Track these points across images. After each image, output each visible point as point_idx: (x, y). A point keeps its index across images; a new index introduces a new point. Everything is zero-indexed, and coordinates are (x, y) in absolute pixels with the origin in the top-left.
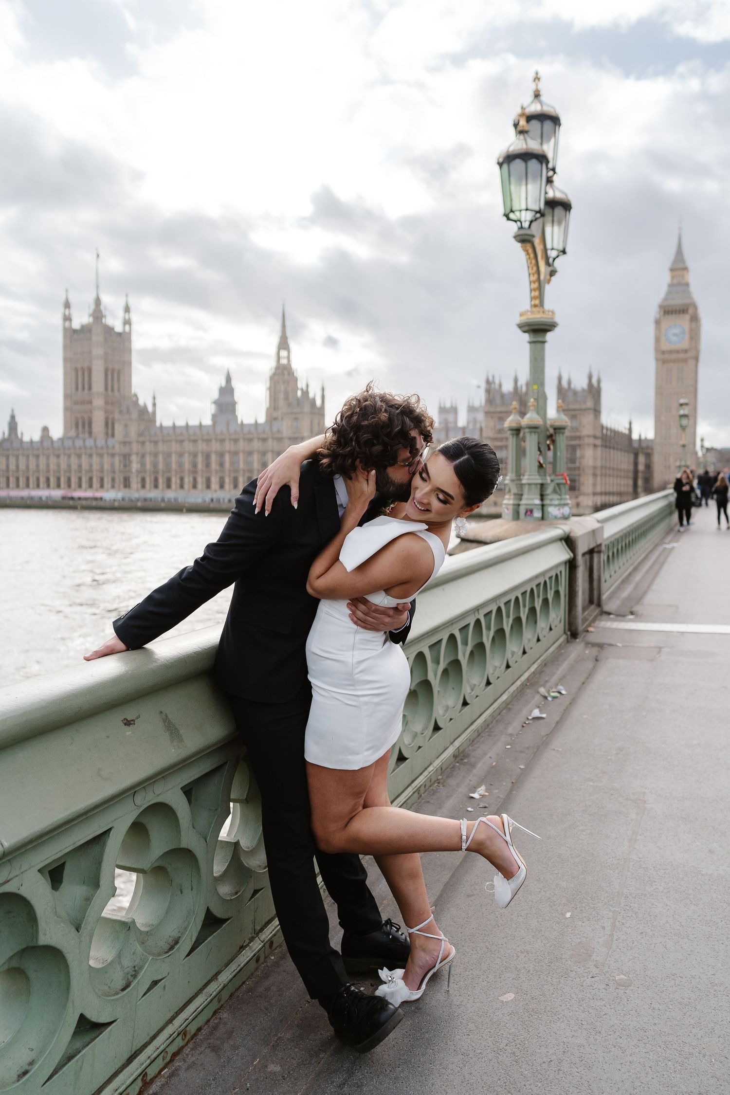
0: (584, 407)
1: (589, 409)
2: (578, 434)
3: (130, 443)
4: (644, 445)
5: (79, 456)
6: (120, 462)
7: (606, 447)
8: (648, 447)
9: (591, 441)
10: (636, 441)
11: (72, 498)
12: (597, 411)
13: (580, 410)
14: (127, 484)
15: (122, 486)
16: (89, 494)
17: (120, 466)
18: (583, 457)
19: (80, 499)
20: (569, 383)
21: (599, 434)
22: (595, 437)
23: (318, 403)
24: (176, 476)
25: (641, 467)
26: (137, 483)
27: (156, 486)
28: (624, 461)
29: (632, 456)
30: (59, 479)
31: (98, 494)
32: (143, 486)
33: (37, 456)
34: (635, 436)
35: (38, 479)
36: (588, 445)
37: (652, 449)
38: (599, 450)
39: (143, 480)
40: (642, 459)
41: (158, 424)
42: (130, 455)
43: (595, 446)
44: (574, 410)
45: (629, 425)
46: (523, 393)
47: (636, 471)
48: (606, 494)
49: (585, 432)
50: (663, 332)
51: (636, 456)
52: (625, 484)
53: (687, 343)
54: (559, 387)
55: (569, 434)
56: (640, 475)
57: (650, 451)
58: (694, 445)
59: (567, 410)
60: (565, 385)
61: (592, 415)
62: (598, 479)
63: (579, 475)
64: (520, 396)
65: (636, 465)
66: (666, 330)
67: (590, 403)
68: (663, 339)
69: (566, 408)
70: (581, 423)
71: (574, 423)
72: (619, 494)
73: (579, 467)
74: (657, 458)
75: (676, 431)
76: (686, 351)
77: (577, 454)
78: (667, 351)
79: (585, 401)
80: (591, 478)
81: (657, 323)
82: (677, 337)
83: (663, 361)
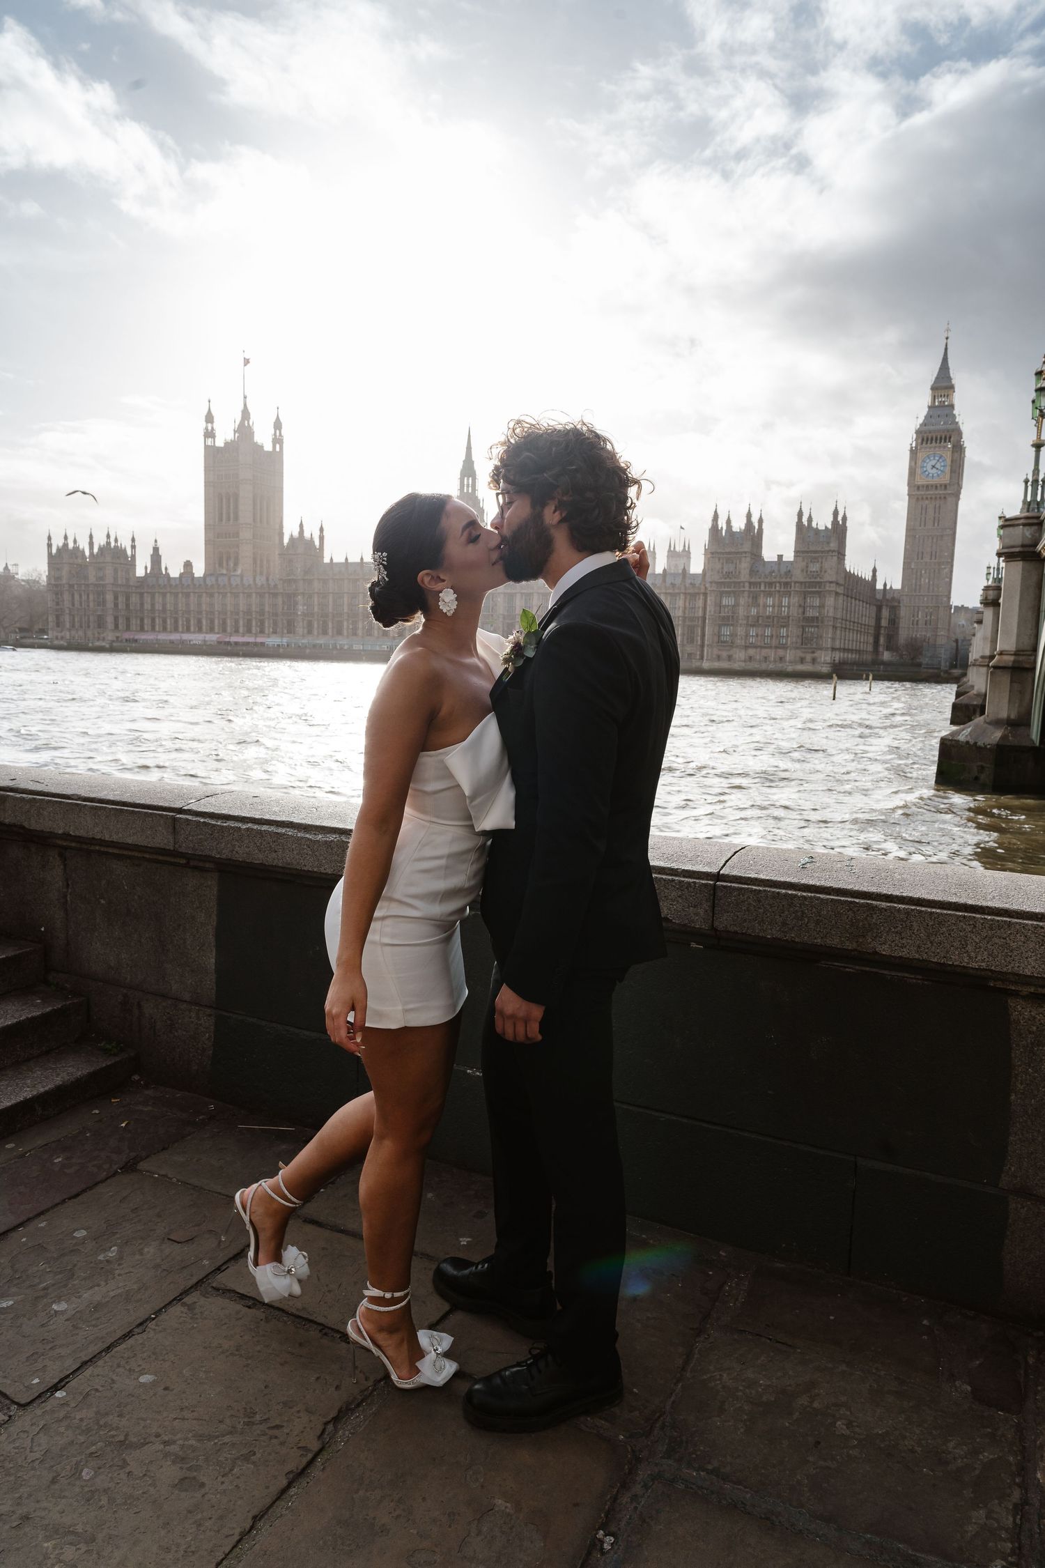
0: (827, 549)
1: (834, 551)
2: (818, 580)
3: (295, 581)
4: (888, 597)
5: (236, 595)
6: (284, 602)
7: (848, 596)
8: (893, 599)
9: (833, 587)
10: (880, 590)
11: (229, 643)
12: (841, 554)
13: (822, 552)
14: (290, 628)
15: (285, 631)
16: (249, 639)
17: (283, 609)
18: (822, 606)
19: (236, 643)
20: (810, 519)
21: (842, 582)
22: (838, 584)
24: (348, 620)
25: (884, 623)
26: (304, 628)
27: (325, 633)
28: (866, 615)
29: (874, 609)
30: (212, 621)
31: (259, 640)
32: (310, 632)
33: (187, 595)
34: (879, 586)
35: (188, 621)
36: (830, 591)
37: (900, 601)
38: (841, 598)
39: (310, 624)
40: (885, 613)
41: (327, 560)
42: (295, 595)
43: (837, 594)
44: (815, 552)
45: (874, 571)
46: (756, 531)
47: (878, 627)
48: (845, 650)
49: (827, 578)
50: (919, 462)
51: (879, 609)
52: (866, 641)
53: (948, 477)
54: (799, 524)
55: (808, 580)
56: (882, 632)
57: (896, 604)
58: (949, 598)
59: (807, 552)
60: (805, 522)
61: (835, 558)
62: (838, 632)
63: (818, 627)
64: (753, 535)
65: (878, 619)
66: (924, 461)
67: (833, 545)
68: (919, 471)
69: (806, 549)
70: (821, 567)
71: (815, 567)
72: (859, 652)
73: (817, 618)
74: (903, 612)
75: (927, 581)
76: (946, 486)
77: (817, 602)
78: (923, 486)
79: (828, 543)
80: (831, 630)
81: (913, 452)
82: (936, 469)
83: (918, 499)
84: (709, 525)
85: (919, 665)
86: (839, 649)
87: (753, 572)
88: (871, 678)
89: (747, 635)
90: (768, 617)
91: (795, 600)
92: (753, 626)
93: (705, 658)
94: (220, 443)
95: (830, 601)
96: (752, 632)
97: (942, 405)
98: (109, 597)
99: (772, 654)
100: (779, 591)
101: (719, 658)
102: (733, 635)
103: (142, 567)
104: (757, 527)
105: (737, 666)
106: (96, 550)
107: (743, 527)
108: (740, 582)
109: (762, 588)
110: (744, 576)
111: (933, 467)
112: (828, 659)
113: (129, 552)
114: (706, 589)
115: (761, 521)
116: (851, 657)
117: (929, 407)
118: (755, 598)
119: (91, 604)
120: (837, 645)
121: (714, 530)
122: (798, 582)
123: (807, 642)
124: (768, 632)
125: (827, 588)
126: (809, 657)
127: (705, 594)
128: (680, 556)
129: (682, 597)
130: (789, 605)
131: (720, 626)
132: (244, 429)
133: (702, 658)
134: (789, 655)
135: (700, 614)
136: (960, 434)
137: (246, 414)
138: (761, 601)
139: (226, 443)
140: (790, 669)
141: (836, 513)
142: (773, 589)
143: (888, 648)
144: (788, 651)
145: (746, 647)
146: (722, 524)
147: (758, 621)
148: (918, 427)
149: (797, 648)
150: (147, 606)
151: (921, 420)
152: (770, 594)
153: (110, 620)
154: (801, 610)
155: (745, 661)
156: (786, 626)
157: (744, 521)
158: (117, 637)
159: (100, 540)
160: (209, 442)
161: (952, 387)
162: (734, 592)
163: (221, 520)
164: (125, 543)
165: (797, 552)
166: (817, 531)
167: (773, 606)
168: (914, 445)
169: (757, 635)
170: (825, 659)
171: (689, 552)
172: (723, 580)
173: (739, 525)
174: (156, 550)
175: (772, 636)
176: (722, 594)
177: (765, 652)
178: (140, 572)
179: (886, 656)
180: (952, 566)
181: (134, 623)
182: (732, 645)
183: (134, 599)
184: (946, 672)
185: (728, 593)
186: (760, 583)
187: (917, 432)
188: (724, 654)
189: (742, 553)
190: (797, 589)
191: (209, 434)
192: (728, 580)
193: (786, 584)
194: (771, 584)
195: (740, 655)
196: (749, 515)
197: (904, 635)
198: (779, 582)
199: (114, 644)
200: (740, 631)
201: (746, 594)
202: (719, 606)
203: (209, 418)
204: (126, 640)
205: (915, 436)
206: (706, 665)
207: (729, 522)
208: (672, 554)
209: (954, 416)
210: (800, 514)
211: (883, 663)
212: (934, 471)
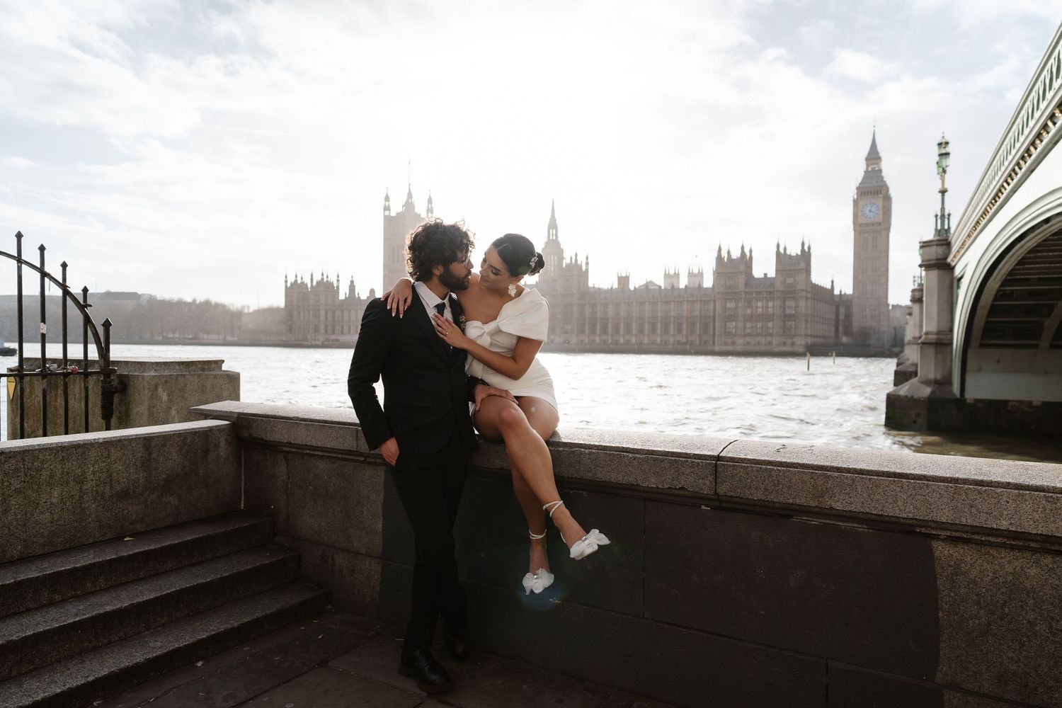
0: (798, 268)
1: (801, 270)
2: (793, 289)
4: (843, 300)
7: (814, 299)
8: (847, 301)
9: (804, 294)
10: (837, 295)
12: (808, 271)
13: (795, 270)
18: (797, 307)
20: (785, 249)
21: (809, 290)
22: (807, 291)
23: (584, 268)
25: (842, 317)
28: (828, 312)
29: (834, 308)
34: (836, 292)
36: (801, 297)
37: (851, 302)
38: (810, 302)
40: (842, 310)
43: (807, 298)
44: (790, 270)
45: (832, 282)
46: (748, 258)
47: (837, 320)
48: (814, 336)
49: (799, 287)
50: (860, 208)
51: (838, 307)
52: (829, 330)
53: (881, 217)
54: (778, 252)
55: (785, 289)
56: (841, 323)
57: (849, 304)
58: (887, 298)
59: (784, 270)
60: (782, 250)
61: (804, 275)
62: (809, 323)
63: (794, 321)
64: (745, 261)
65: (837, 314)
66: (863, 208)
67: (802, 265)
68: (860, 214)
69: (783, 268)
70: (795, 280)
71: (790, 281)
72: (824, 337)
73: (794, 315)
74: (855, 309)
75: (871, 288)
76: (880, 224)
77: (793, 304)
78: (864, 224)
79: (799, 264)
80: (803, 323)
81: (856, 202)
82: (872, 211)
83: (860, 233)
84: (716, 255)
85: (869, 345)
86: (811, 336)
87: (746, 285)
88: (834, 354)
89: (745, 328)
90: (759, 315)
91: (778, 303)
92: (749, 321)
93: (716, 343)
94: (393, 214)
95: (802, 303)
96: (748, 325)
97: (873, 170)
98: (322, 313)
99: (763, 340)
100: (766, 298)
101: (726, 343)
102: (736, 327)
103: (343, 294)
104: (748, 254)
105: (739, 349)
106: (314, 283)
107: (739, 256)
108: (738, 293)
109: (754, 295)
110: (741, 287)
111: (870, 211)
112: (803, 343)
113: (335, 285)
114: (715, 297)
115: (751, 251)
116: (818, 340)
117: (865, 172)
118: (749, 302)
119: (311, 318)
120: (809, 332)
121: (719, 258)
122: (779, 291)
123: (785, 331)
124: (759, 325)
125: (800, 294)
126: (789, 341)
127: (715, 301)
128: (696, 276)
129: (699, 303)
130: (773, 306)
131: (726, 322)
132: (409, 205)
133: (714, 343)
134: (775, 340)
135: (712, 314)
136: (887, 189)
137: (410, 195)
138: (754, 304)
139: (397, 214)
140: (776, 350)
141: (803, 244)
142: (762, 296)
143: (846, 334)
144: (774, 338)
145: (745, 336)
146: (724, 254)
147: (752, 317)
148: (858, 185)
149: (780, 336)
150: (346, 318)
151: (860, 180)
152: (760, 299)
153: (322, 327)
154: (782, 309)
155: (744, 345)
156: (772, 320)
157: (740, 251)
158: (327, 339)
159: (317, 278)
160: (387, 213)
161: (879, 158)
162: (735, 299)
163: (393, 261)
164: (333, 279)
165: (777, 271)
166: (790, 257)
167: (762, 308)
168: (856, 197)
169: (752, 327)
170: (800, 342)
171: (702, 273)
172: (726, 291)
173: (736, 254)
174: (352, 282)
175: (762, 328)
176: (726, 300)
177: (758, 339)
178: (342, 297)
179: (845, 340)
180: (887, 277)
181: (338, 329)
182: (734, 335)
183: (338, 314)
184: (888, 350)
185: (731, 300)
186: (752, 292)
187: (858, 189)
188: (730, 341)
189: (738, 273)
190: (779, 295)
191: (387, 208)
192: (730, 291)
193: (771, 293)
194: (760, 293)
195: (740, 341)
196: (743, 248)
197: (856, 325)
198: (766, 292)
199: (325, 343)
200: (740, 325)
201: (743, 300)
202: (725, 308)
203: (387, 199)
204: (333, 340)
205: (856, 191)
206: (717, 348)
207: (729, 252)
208: (691, 275)
209: (882, 177)
210: (778, 246)
211: (842, 344)
212: (871, 214)
